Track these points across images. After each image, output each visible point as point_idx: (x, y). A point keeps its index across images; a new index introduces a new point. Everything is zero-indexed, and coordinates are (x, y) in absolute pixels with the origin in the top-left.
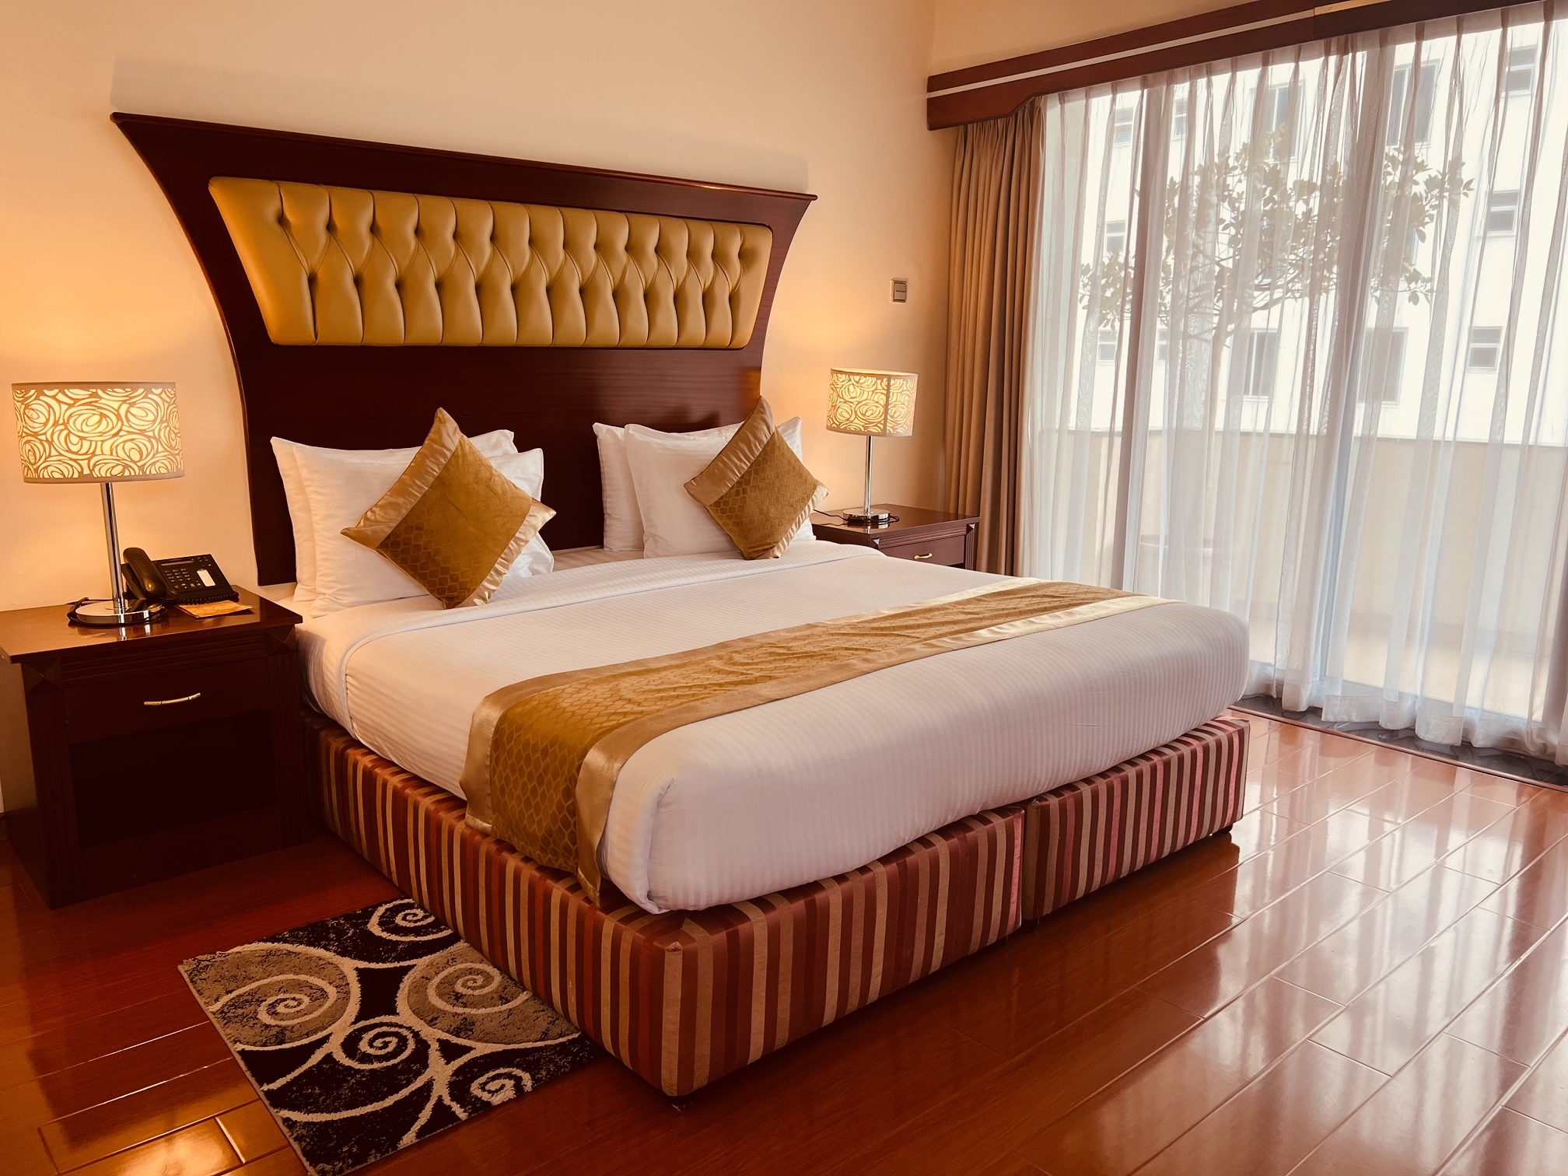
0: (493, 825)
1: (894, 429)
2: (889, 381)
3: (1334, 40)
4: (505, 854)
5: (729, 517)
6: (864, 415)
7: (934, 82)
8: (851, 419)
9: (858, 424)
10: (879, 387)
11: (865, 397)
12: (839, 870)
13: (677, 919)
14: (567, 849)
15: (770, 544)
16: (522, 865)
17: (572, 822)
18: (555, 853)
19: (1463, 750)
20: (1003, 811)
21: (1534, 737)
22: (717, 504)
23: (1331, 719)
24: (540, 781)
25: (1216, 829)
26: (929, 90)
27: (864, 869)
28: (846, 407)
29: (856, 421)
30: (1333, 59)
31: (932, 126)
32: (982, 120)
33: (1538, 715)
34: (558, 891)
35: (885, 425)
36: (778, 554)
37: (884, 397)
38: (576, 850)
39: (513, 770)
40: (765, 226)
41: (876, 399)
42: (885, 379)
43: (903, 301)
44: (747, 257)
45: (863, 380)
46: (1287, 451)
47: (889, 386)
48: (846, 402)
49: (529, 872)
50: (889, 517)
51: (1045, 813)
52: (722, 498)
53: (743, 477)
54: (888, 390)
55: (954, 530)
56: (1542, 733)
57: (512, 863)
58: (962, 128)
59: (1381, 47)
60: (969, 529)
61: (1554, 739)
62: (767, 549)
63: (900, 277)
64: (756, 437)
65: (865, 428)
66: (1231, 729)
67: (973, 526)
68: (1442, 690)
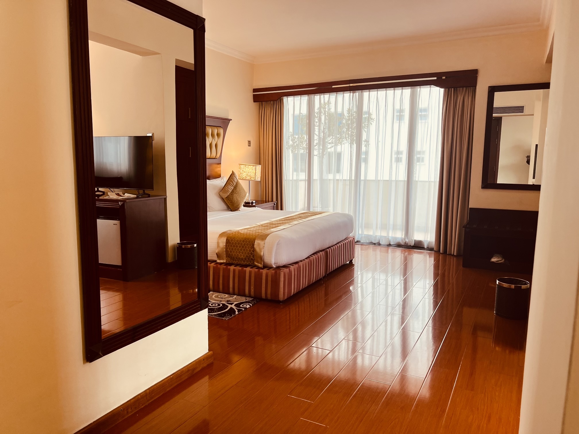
0: (226, 260)
1: (257, 179)
2: (256, 167)
3: (351, 91)
4: (229, 267)
5: (229, 201)
6: (250, 175)
7: (255, 90)
8: (247, 176)
9: (248, 178)
10: (254, 168)
11: (250, 171)
12: (300, 260)
13: (279, 268)
14: (252, 259)
15: (238, 207)
16: (235, 268)
17: (253, 253)
18: (247, 261)
19: (389, 245)
20: (321, 251)
21: (403, 240)
22: (227, 197)
23: (363, 242)
24: (243, 247)
25: (351, 260)
26: (253, 92)
27: (304, 260)
28: (244, 173)
29: (248, 177)
30: (351, 94)
31: (254, 101)
32: (267, 101)
33: (403, 237)
34: (248, 269)
35: (255, 178)
36: (240, 210)
37: (255, 171)
38: (254, 259)
39: (234, 246)
40: (221, 127)
41: (253, 171)
42: (255, 166)
43: (250, 146)
44: (218, 135)
45: (249, 166)
46: (348, 183)
47: (256, 168)
48: (245, 172)
49: (238, 268)
50: (255, 202)
51: (327, 251)
52: (228, 196)
53: (232, 190)
54: (256, 170)
55: (271, 204)
56: (405, 239)
57: (232, 268)
58: (261, 103)
59: (362, 92)
60: (275, 204)
61: (407, 240)
62: (238, 209)
63: (249, 140)
64: (234, 181)
65: (250, 179)
66: (352, 238)
67: (275, 203)
68: (384, 234)
